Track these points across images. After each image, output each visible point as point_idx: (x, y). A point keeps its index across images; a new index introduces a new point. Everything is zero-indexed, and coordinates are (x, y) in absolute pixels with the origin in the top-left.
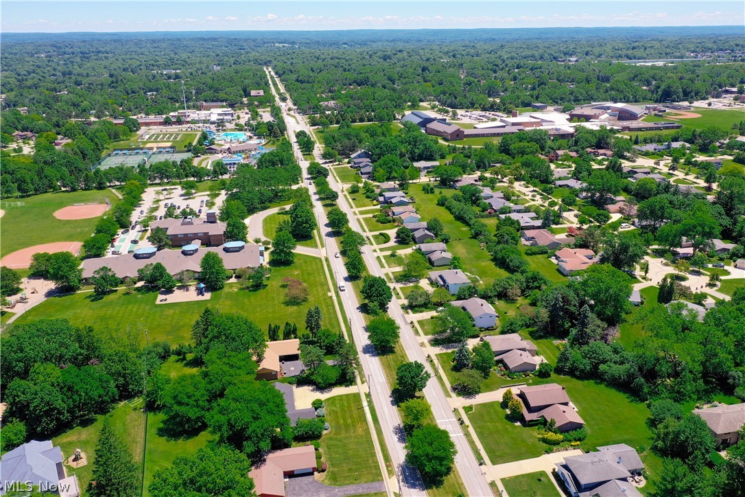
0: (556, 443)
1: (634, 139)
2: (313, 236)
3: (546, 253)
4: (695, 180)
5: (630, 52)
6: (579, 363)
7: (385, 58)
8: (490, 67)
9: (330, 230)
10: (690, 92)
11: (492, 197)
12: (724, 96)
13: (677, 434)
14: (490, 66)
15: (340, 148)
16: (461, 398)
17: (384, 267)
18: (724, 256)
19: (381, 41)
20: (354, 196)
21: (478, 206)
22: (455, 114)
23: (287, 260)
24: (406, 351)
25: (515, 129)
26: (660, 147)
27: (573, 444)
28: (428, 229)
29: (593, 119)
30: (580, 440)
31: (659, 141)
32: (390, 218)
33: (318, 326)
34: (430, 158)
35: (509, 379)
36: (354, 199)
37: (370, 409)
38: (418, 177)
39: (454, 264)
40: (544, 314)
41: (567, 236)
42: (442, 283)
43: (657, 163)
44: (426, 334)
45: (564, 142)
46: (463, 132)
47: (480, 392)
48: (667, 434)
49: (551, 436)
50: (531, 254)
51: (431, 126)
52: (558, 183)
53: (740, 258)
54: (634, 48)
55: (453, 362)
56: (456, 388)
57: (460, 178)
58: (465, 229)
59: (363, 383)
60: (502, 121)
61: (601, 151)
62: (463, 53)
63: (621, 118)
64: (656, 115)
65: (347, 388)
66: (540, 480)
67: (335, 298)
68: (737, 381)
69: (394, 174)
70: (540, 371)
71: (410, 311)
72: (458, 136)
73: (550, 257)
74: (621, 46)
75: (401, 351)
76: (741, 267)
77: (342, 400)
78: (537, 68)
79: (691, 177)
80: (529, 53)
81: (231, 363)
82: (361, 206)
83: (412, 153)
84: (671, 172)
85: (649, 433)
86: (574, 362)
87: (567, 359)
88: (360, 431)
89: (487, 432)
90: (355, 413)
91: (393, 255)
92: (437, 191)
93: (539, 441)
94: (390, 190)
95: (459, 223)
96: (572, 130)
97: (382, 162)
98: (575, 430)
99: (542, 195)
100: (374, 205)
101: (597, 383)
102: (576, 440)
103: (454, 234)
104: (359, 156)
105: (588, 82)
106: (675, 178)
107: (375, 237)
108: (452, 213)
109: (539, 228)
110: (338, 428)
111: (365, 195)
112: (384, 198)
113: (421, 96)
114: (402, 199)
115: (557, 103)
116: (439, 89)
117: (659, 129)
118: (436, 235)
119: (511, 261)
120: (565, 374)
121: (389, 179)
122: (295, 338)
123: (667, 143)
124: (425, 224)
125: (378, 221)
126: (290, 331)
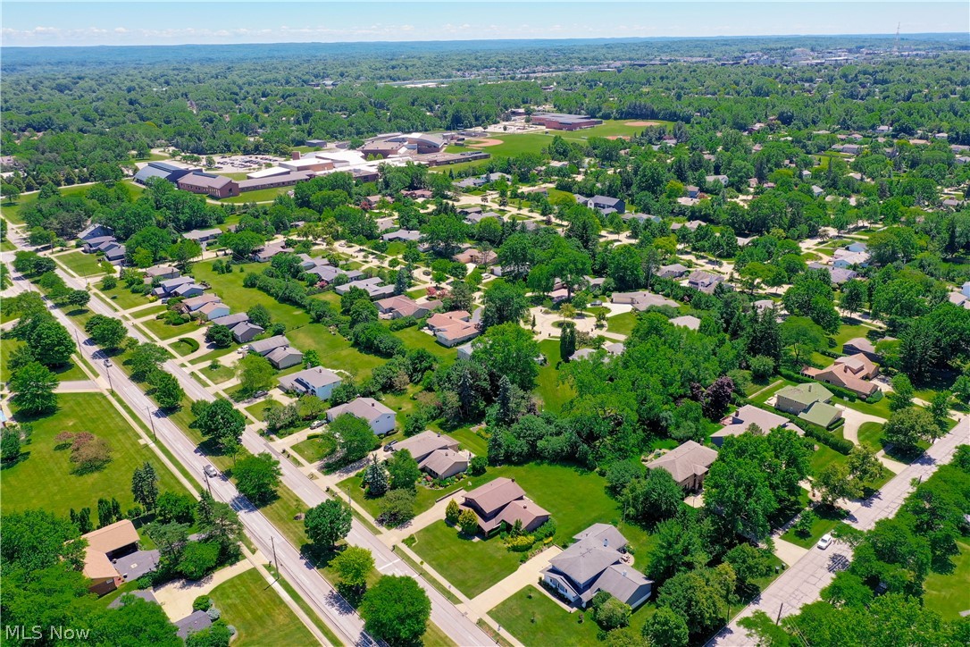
0: (528, 547)
1: (448, 173)
2: (71, 362)
3: (415, 324)
4: (530, 214)
5: (391, 72)
6: (514, 446)
7: (61, 89)
8: (228, 97)
9: (96, 348)
10: (480, 116)
11: (314, 266)
12: (513, 118)
13: (647, 495)
14: (228, 95)
15: (58, 226)
16: (393, 530)
17: (208, 386)
18: (598, 292)
19: (39, 64)
20: (113, 292)
21: (302, 279)
22: (210, 163)
23: (48, 408)
24: (294, 491)
25: (303, 175)
26: (479, 181)
27: (546, 542)
28: (251, 321)
29: (392, 154)
30: (551, 535)
31: (474, 175)
32: (186, 315)
33: (153, 492)
34: (203, 225)
35: (441, 489)
36: (114, 298)
37: (281, 584)
38: (198, 253)
39: (309, 360)
40: (453, 398)
41: (427, 299)
42: (304, 389)
43: (485, 199)
44: (311, 461)
45: (371, 185)
46: (237, 184)
47: (414, 516)
48: (635, 499)
49: (521, 540)
50: (397, 329)
51: (184, 180)
52: (387, 236)
53: (612, 291)
54: (393, 68)
55: (364, 487)
56: (383, 520)
57: (262, 247)
58: (299, 312)
59: (253, 552)
60: (281, 165)
61: (418, 192)
62: (178, 78)
63: (420, 151)
64: (456, 144)
65: (234, 567)
66: (530, 597)
67: (152, 445)
68: (669, 421)
69: (163, 254)
70: (474, 468)
71: (273, 436)
72: (230, 190)
73: (422, 328)
74: (378, 65)
75: (288, 493)
76: (618, 301)
77: (234, 586)
78: (289, 96)
79: (525, 212)
80: (271, 77)
81: (47, 587)
82: (131, 307)
83: (176, 220)
84: (502, 208)
85: (613, 503)
86: (509, 447)
87: (500, 445)
88: (281, 619)
89: (445, 562)
90: (263, 597)
91: (214, 366)
92: (235, 268)
93: (509, 551)
94: (167, 276)
95: (286, 307)
96: (374, 170)
97: (140, 239)
98: (543, 524)
99: (373, 254)
100: (151, 302)
101: (539, 464)
102: (547, 536)
103: (287, 321)
104: (93, 235)
105: (364, 110)
106: (509, 214)
107: (174, 346)
108: (272, 295)
109: (391, 295)
110: (248, 627)
111: (129, 290)
112: (164, 289)
113: (148, 140)
114: (192, 286)
115: (336, 138)
116: (171, 129)
117: (467, 160)
118: (265, 328)
119: (381, 342)
120: (502, 463)
121: (156, 261)
122: (119, 519)
123: (485, 176)
124: (243, 316)
125: (168, 323)
126: (109, 512)
